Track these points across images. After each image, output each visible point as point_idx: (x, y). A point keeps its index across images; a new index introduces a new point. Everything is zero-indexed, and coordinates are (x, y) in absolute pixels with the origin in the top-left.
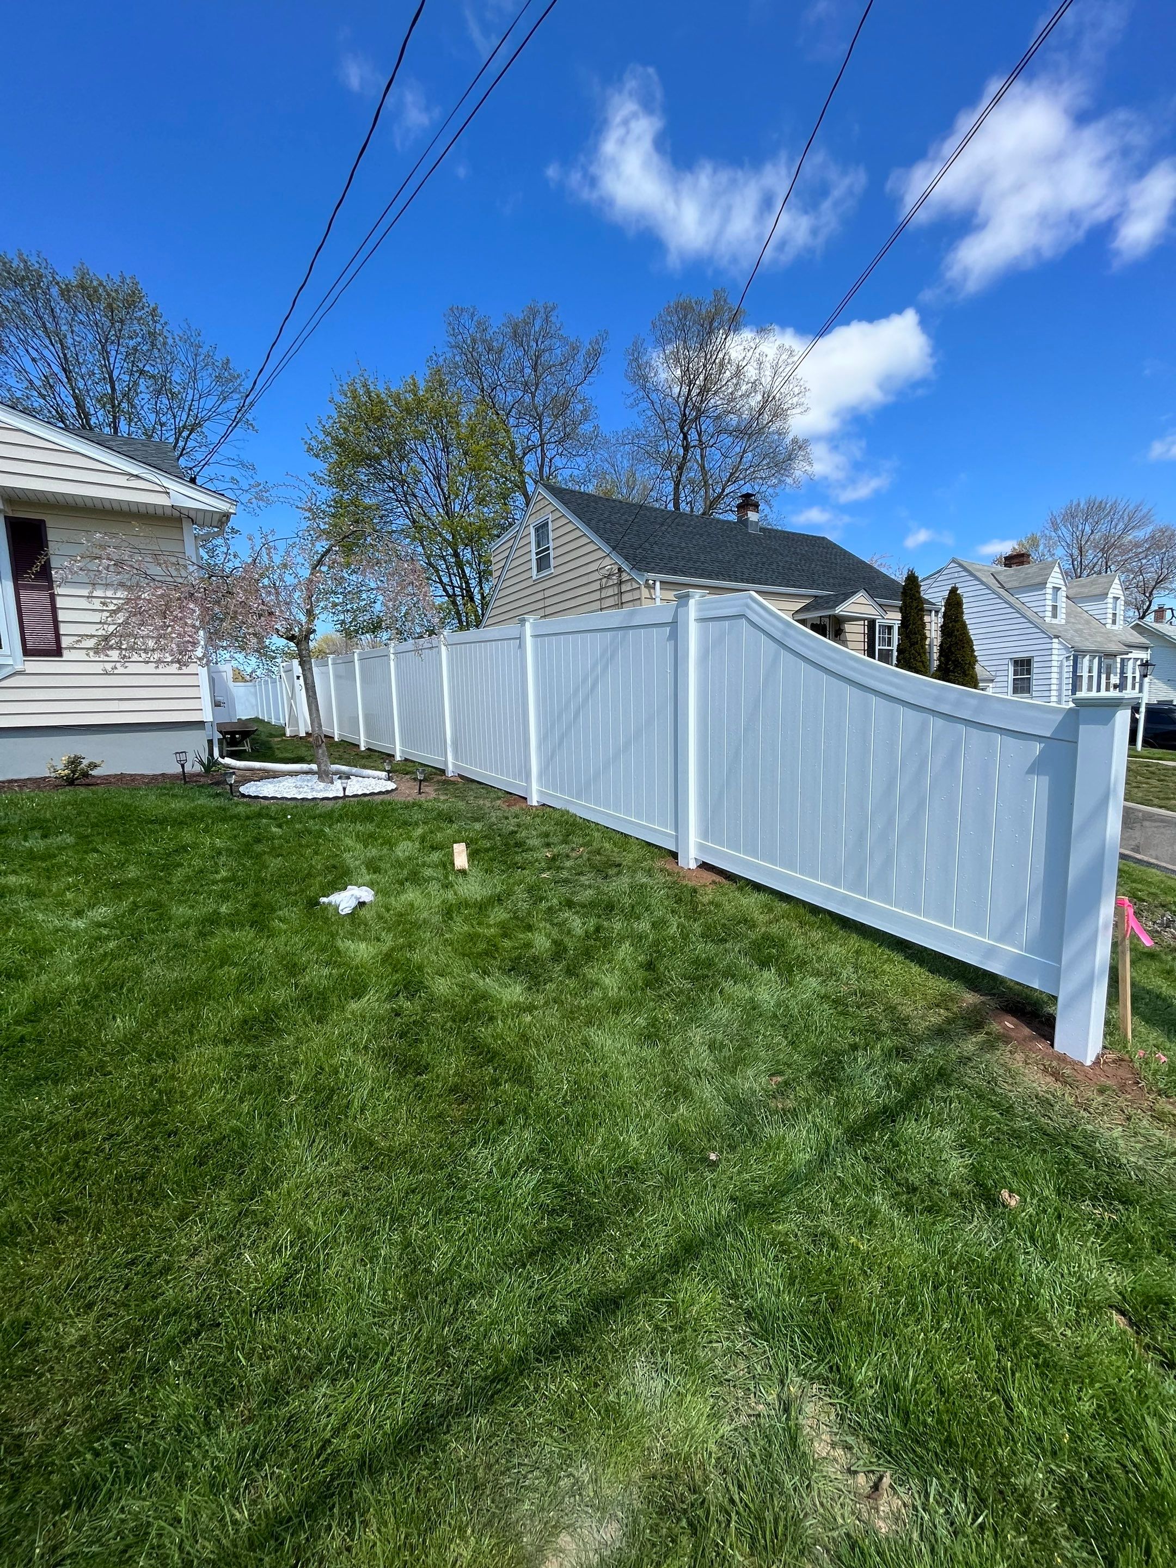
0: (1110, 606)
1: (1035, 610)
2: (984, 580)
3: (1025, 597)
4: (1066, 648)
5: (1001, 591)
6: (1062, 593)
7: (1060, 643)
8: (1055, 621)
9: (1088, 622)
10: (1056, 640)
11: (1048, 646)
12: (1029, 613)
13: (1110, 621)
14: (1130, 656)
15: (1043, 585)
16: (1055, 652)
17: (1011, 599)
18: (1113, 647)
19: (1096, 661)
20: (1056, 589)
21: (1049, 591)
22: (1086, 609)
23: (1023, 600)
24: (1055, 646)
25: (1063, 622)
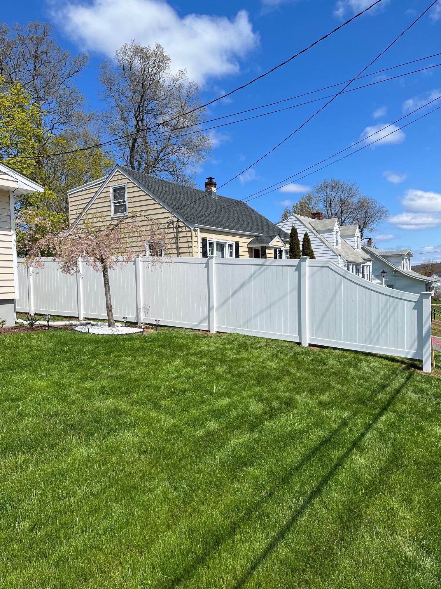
0: (356, 240)
1: (330, 242)
2: (307, 225)
3: (325, 235)
4: (344, 261)
5: (314, 231)
6: (339, 234)
7: (341, 258)
8: (337, 247)
9: (348, 248)
10: (339, 257)
11: (337, 260)
12: (327, 243)
13: (356, 247)
14: (366, 264)
15: (331, 231)
16: (339, 262)
17: (319, 236)
18: (360, 260)
19: (354, 267)
20: (337, 232)
21: (335, 233)
22: (347, 241)
23: (325, 236)
24: (339, 259)
25: (340, 247)
